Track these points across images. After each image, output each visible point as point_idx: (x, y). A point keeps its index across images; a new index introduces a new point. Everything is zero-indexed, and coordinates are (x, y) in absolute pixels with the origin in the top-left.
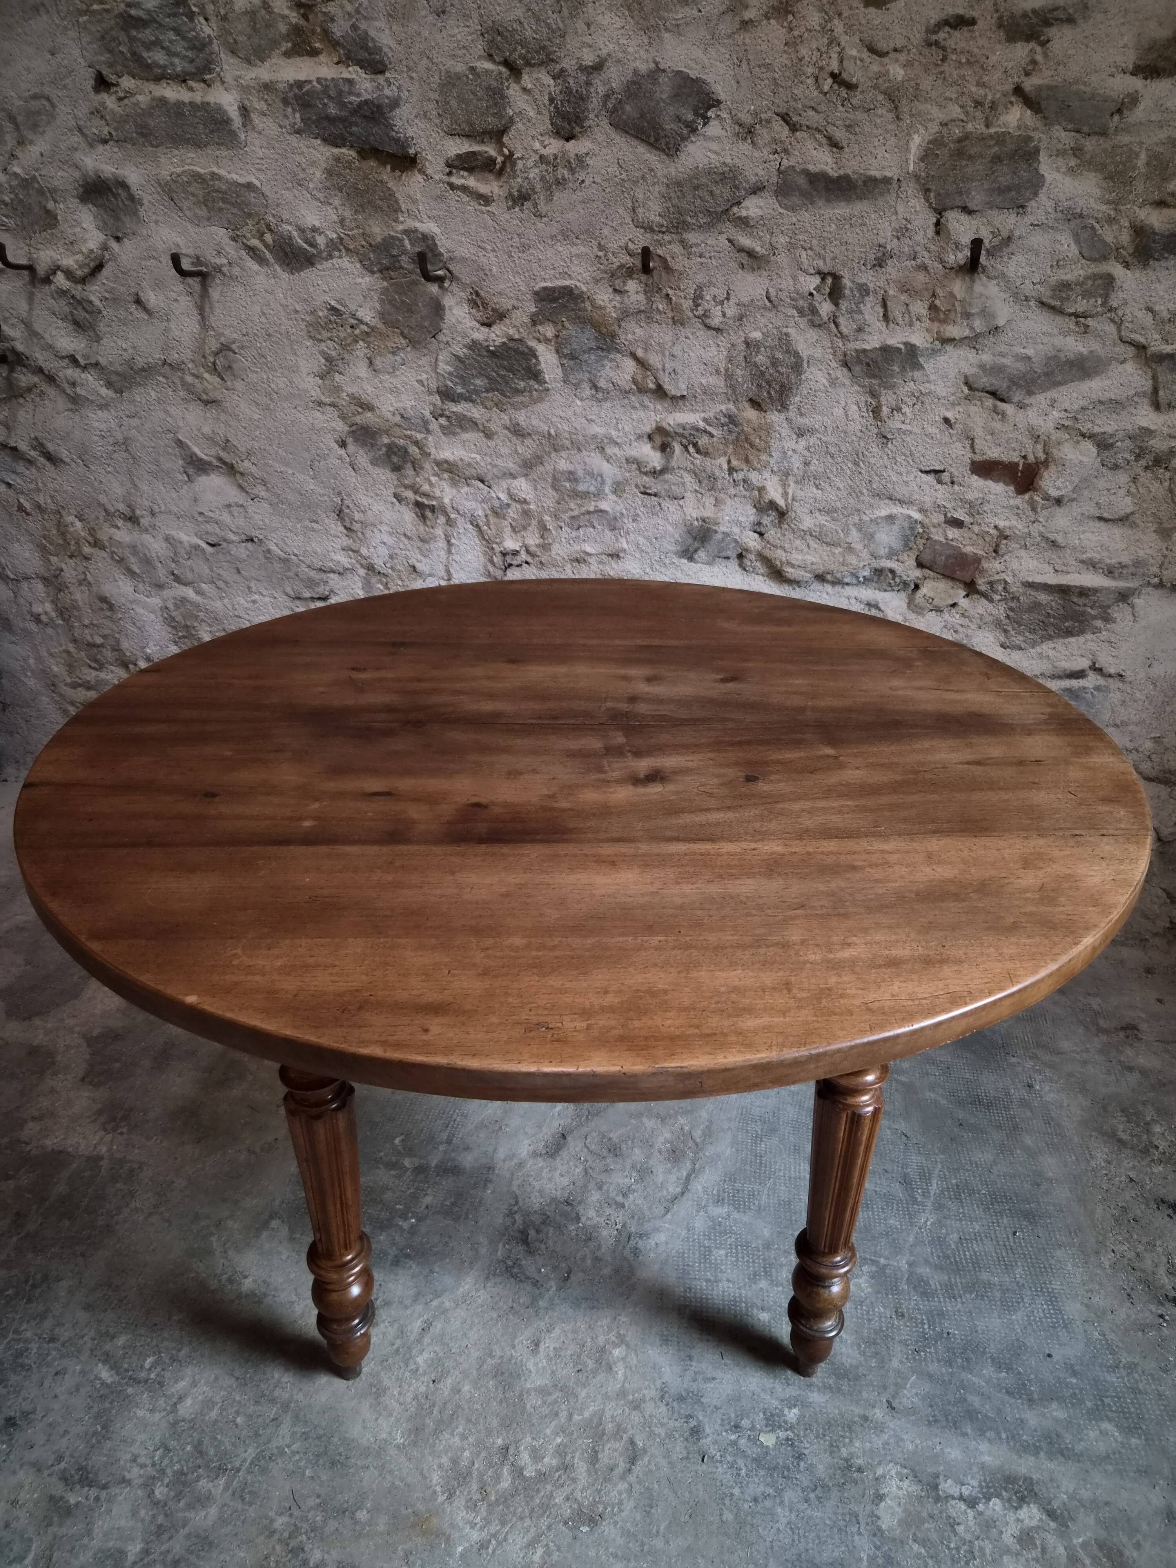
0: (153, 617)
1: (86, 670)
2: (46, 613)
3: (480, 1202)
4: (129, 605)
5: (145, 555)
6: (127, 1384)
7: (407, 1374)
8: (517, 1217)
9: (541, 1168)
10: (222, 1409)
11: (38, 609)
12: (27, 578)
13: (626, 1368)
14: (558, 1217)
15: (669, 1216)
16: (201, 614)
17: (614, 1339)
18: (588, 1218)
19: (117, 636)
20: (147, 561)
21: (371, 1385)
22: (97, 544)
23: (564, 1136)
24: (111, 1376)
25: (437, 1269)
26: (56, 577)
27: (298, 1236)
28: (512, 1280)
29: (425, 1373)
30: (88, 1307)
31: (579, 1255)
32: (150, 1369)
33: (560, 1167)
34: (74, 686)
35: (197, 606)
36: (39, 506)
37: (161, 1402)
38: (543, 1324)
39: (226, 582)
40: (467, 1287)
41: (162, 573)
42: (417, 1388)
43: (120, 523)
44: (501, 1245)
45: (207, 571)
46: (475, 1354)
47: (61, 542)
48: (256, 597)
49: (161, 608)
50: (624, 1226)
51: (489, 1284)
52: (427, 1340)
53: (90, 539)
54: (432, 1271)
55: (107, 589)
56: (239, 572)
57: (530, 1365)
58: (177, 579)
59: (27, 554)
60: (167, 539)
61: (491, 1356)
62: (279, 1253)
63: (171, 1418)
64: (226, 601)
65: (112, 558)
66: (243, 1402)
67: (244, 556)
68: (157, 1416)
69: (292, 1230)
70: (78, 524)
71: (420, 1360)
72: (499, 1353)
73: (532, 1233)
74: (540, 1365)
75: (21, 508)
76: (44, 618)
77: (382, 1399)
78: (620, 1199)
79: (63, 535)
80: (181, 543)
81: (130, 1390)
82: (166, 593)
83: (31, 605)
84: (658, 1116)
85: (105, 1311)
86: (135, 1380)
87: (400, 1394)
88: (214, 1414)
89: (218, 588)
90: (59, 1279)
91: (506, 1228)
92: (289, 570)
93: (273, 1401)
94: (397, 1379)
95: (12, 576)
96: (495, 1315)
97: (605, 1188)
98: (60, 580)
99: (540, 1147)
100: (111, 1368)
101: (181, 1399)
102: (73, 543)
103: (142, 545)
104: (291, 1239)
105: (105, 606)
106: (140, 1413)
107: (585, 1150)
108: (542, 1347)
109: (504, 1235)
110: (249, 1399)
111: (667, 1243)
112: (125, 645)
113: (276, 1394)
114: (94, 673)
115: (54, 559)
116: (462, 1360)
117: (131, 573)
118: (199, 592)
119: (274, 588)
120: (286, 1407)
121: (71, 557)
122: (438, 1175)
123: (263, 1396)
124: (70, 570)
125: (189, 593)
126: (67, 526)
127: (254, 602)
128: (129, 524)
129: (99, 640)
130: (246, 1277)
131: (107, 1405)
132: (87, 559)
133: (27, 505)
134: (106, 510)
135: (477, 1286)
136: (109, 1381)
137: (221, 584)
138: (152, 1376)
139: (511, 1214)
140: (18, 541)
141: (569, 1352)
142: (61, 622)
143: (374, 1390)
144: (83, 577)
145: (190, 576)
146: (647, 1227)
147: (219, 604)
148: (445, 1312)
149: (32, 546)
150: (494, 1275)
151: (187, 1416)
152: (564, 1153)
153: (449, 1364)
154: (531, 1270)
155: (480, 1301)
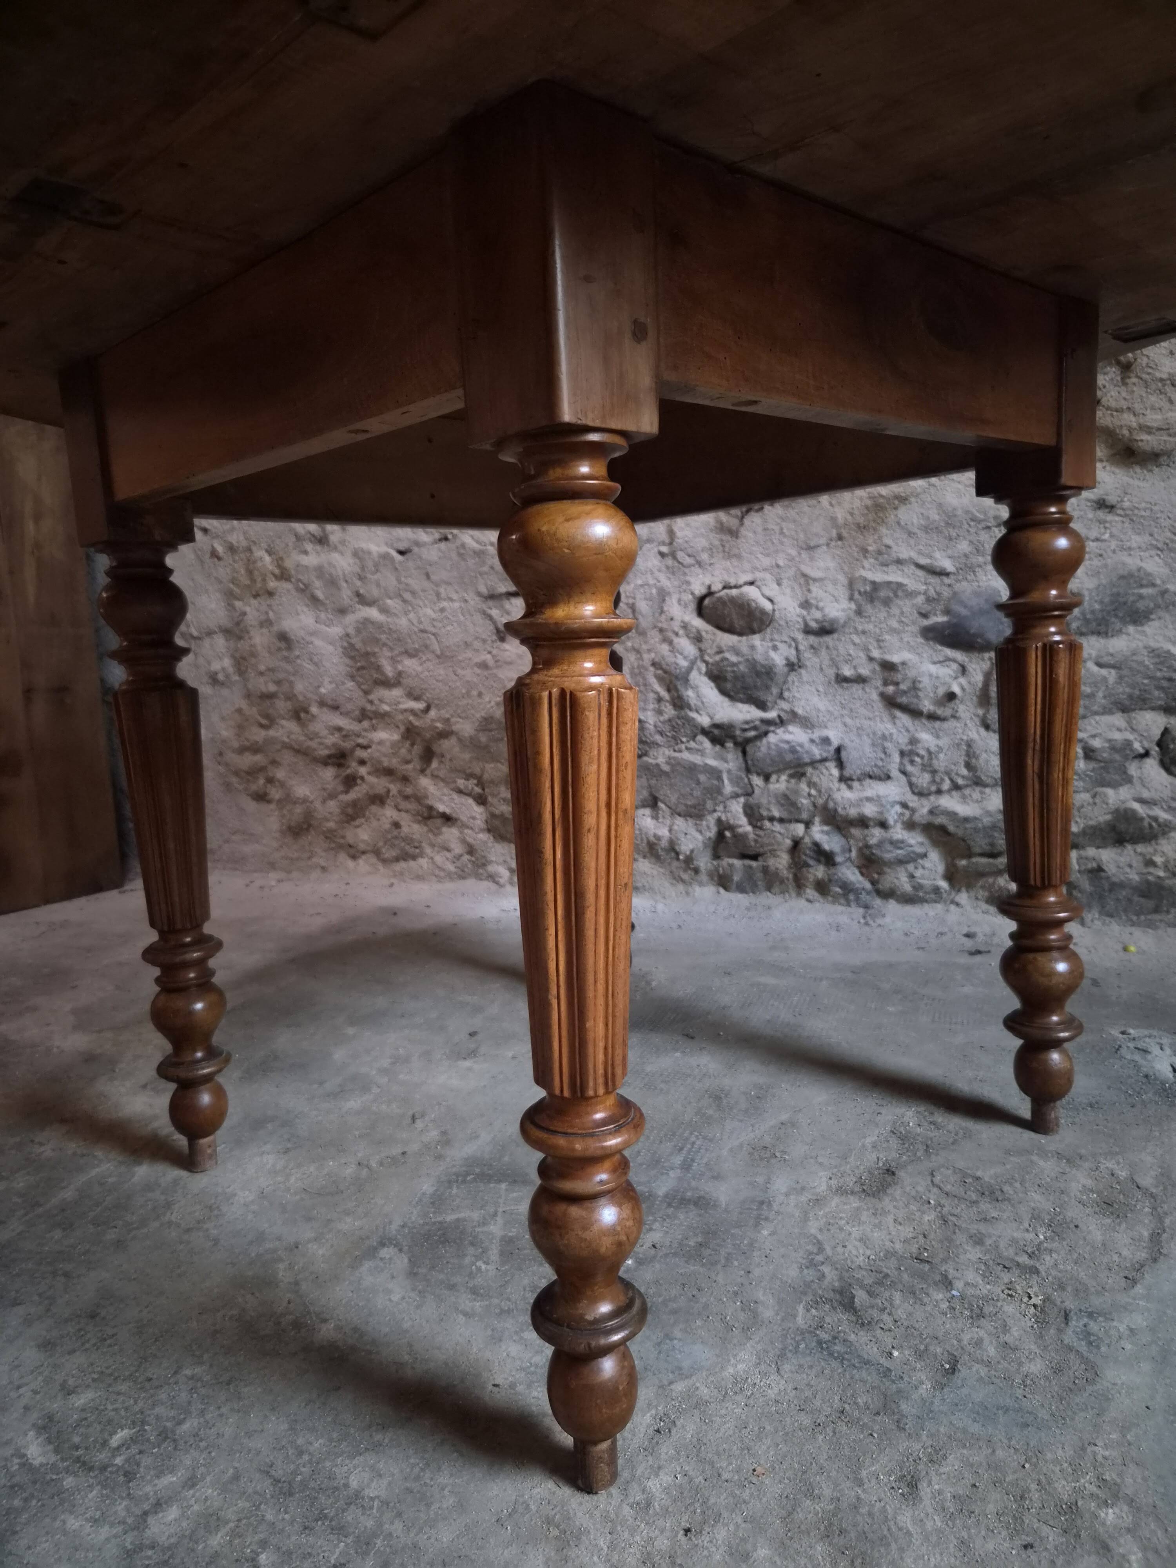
0: (331, 648)
1: (255, 729)
2: (223, 669)
3: (751, 1245)
4: (308, 638)
5: (331, 575)
6: (67, 1470)
7: (627, 1510)
8: (826, 1269)
9: (858, 1209)
10: (235, 1534)
11: (216, 666)
12: (210, 633)
13: (1144, 1549)
14: (905, 1276)
15: (1139, 1289)
16: (383, 637)
17: (1092, 1488)
18: (967, 1284)
19: (292, 678)
20: (332, 583)
21: (549, 1521)
22: (284, 575)
23: (890, 1172)
24: (44, 1454)
25: (677, 1333)
26: (238, 624)
27: (423, 1270)
28: (835, 1364)
29: (666, 1512)
30: (47, 1346)
31: (966, 1338)
32: (118, 1448)
33: (893, 1210)
34: (242, 750)
35: (379, 626)
36: (232, 549)
37: (121, 1508)
38: (917, 1446)
39: (413, 593)
40: (741, 1367)
41: (346, 594)
42: (651, 1540)
43: (309, 547)
44: (801, 1309)
45: (395, 583)
46: (773, 1488)
47: (248, 582)
48: (445, 604)
49: (341, 638)
50: (1047, 1299)
51: (787, 1367)
52: (666, 1449)
53: (277, 571)
54: (668, 1337)
55: (289, 624)
56: (428, 576)
57: (906, 1519)
58: (363, 600)
59: (213, 606)
60: (356, 554)
61: (810, 1494)
62: (389, 1292)
63: (129, 1540)
64: (412, 615)
65: (298, 589)
66: (279, 1526)
67: (436, 559)
68: (105, 1532)
69: (413, 1262)
70: (267, 559)
71: (654, 1485)
72: (827, 1492)
73: (861, 1296)
74: (929, 1525)
75: (214, 554)
76: (221, 677)
77: (573, 1553)
78: (1024, 1259)
79: (250, 572)
80: (369, 553)
81: (69, 1482)
82: (350, 619)
83: (209, 663)
84: (1059, 1155)
85: (72, 1352)
86: (84, 1463)
87: (612, 1546)
88: (216, 1541)
89: (404, 601)
90: (15, 1303)
91: (808, 1285)
92: (484, 563)
93: (340, 1530)
94: (606, 1518)
95: (195, 633)
96: (807, 1420)
97: (988, 1242)
98: (242, 625)
99: (850, 1181)
100: (49, 1441)
101: (159, 1505)
102: (259, 580)
103: (330, 564)
104: (412, 1274)
105: (283, 645)
106: (73, 1523)
107: (935, 1190)
108: (925, 1490)
109: (804, 1293)
110: (292, 1522)
111: (1152, 1330)
112: (300, 687)
113: (349, 1517)
114: (263, 733)
115: (238, 604)
116: (746, 1495)
117: (314, 600)
118: (384, 610)
119: (466, 591)
120: (364, 1544)
121: (256, 596)
122: (669, 1205)
123: (322, 1517)
124: (252, 610)
125: (373, 613)
126: (255, 562)
127: (442, 610)
128: (318, 548)
129: (272, 688)
130: (325, 1321)
131: (17, 1503)
132: (271, 594)
133: (220, 549)
134: (296, 535)
135: (763, 1367)
136: (36, 1463)
137: (407, 596)
138: (119, 1461)
139: (812, 1264)
140: (207, 591)
141: (991, 1508)
142: (237, 678)
143: (555, 1532)
144: (263, 617)
145: (375, 592)
146: (1096, 1302)
147: (403, 622)
148: (700, 1404)
149: (218, 595)
150: (796, 1350)
151: (163, 1540)
152: (896, 1191)
153: (719, 1499)
154: (872, 1351)
155: (772, 1393)
